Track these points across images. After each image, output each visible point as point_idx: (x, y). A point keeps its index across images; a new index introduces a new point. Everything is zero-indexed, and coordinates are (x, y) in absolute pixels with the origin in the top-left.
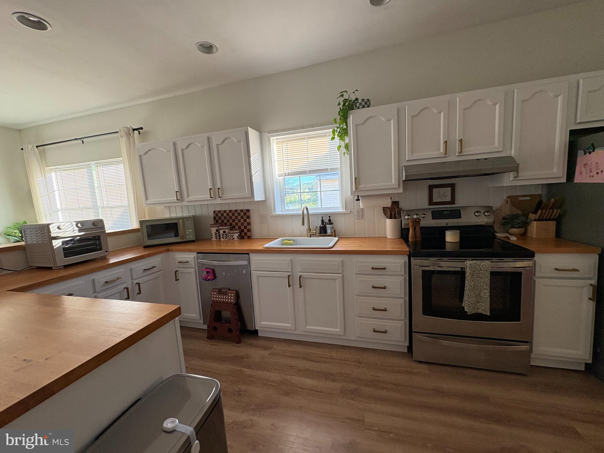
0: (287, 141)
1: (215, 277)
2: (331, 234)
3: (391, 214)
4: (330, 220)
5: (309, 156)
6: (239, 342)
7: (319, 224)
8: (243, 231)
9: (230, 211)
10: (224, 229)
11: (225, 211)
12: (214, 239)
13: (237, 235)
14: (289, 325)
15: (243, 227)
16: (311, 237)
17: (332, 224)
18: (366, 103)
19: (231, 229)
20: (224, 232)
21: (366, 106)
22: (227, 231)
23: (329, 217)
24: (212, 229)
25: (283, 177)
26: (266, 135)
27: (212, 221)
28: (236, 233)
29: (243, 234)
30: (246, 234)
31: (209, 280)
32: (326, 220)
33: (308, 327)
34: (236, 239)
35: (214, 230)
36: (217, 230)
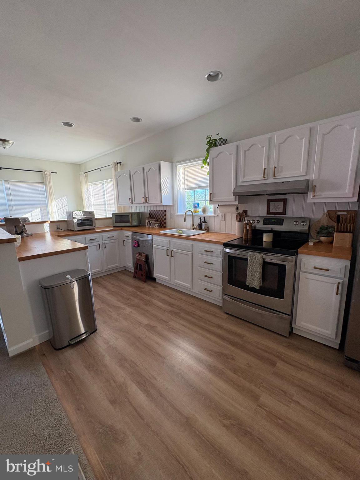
0: (188, 167)
1: (139, 246)
2: (204, 229)
3: (240, 218)
4: (205, 220)
5: (199, 177)
6: (145, 282)
7: (199, 222)
8: (162, 223)
9: (157, 210)
10: (151, 221)
11: (154, 210)
12: (147, 226)
13: (158, 225)
14: (168, 278)
15: (162, 221)
16: (194, 230)
17: (206, 222)
18: (225, 142)
19: (156, 221)
20: (152, 222)
21: (222, 144)
22: (153, 222)
23: (205, 218)
24: (146, 220)
25: (184, 191)
26: (175, 164)
27: (148, 216)
28: (157, 224)
29: (162, 225)
30: (163, 225)
31: (136, 247)
32: (203, 220)
33: (176, 281)
34: (157, 227)
35: (147, 221)
36: (149, 221)
